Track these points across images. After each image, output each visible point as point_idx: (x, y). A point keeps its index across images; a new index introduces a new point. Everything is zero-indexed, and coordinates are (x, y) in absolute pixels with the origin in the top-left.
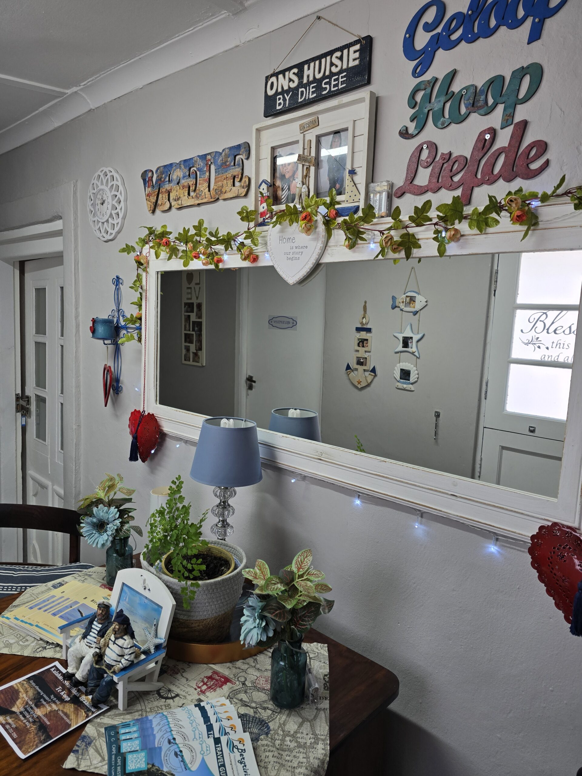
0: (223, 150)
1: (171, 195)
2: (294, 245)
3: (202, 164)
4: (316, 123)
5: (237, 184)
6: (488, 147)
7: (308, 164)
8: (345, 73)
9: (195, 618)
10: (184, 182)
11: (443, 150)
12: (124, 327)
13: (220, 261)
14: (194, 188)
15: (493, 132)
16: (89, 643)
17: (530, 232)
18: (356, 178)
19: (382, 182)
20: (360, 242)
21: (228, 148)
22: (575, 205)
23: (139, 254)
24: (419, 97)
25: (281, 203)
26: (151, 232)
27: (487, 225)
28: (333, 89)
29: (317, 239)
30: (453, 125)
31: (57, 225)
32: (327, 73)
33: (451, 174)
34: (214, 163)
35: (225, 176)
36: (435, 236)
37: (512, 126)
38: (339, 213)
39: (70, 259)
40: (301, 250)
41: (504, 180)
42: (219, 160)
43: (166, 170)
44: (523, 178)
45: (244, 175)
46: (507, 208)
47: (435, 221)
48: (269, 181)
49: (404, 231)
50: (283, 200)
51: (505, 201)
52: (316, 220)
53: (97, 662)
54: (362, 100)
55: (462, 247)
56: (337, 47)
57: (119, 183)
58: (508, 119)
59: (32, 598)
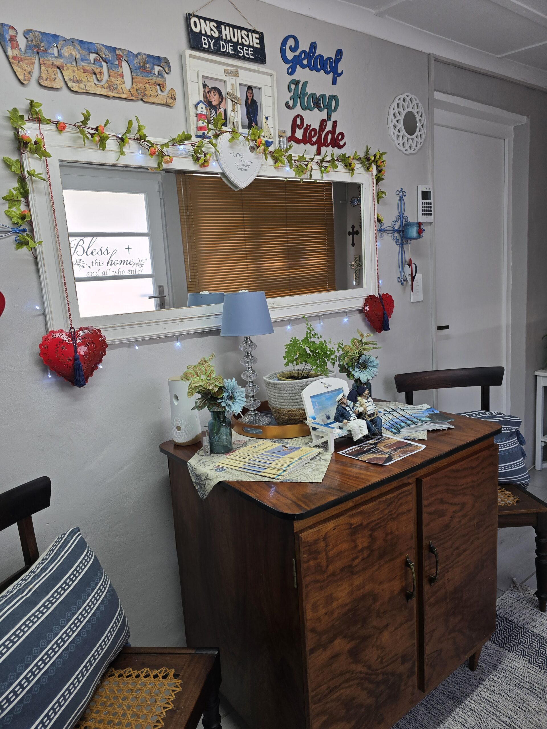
0: (139, 54)
2: (243, 159)
3: (111, 56)
4: (237, 74)
5: (160, 92)
6: (325, 128)
7: (236, 101)
8: (252, 49)
10: (86, 65)
11: (306, 122)
14: (101, 77)
15: (325, 121)
18: (268, 122)
19: (282, 131)
21: (145, 54)
24: (293, 87)
28: (245, 55)
29: (258, 158)
30: (309, 111)
32: (240, 41)
33: (312, 137)
34: (128, 62)
35: (147, 80)
37: (332, 121)
40: (248, 164)
41: (332, 146)
42: (135, 62)
43: (47, 39)
44: (337, 147)
54: (270, 74)
56: (245, 27)
58: (329, 117)
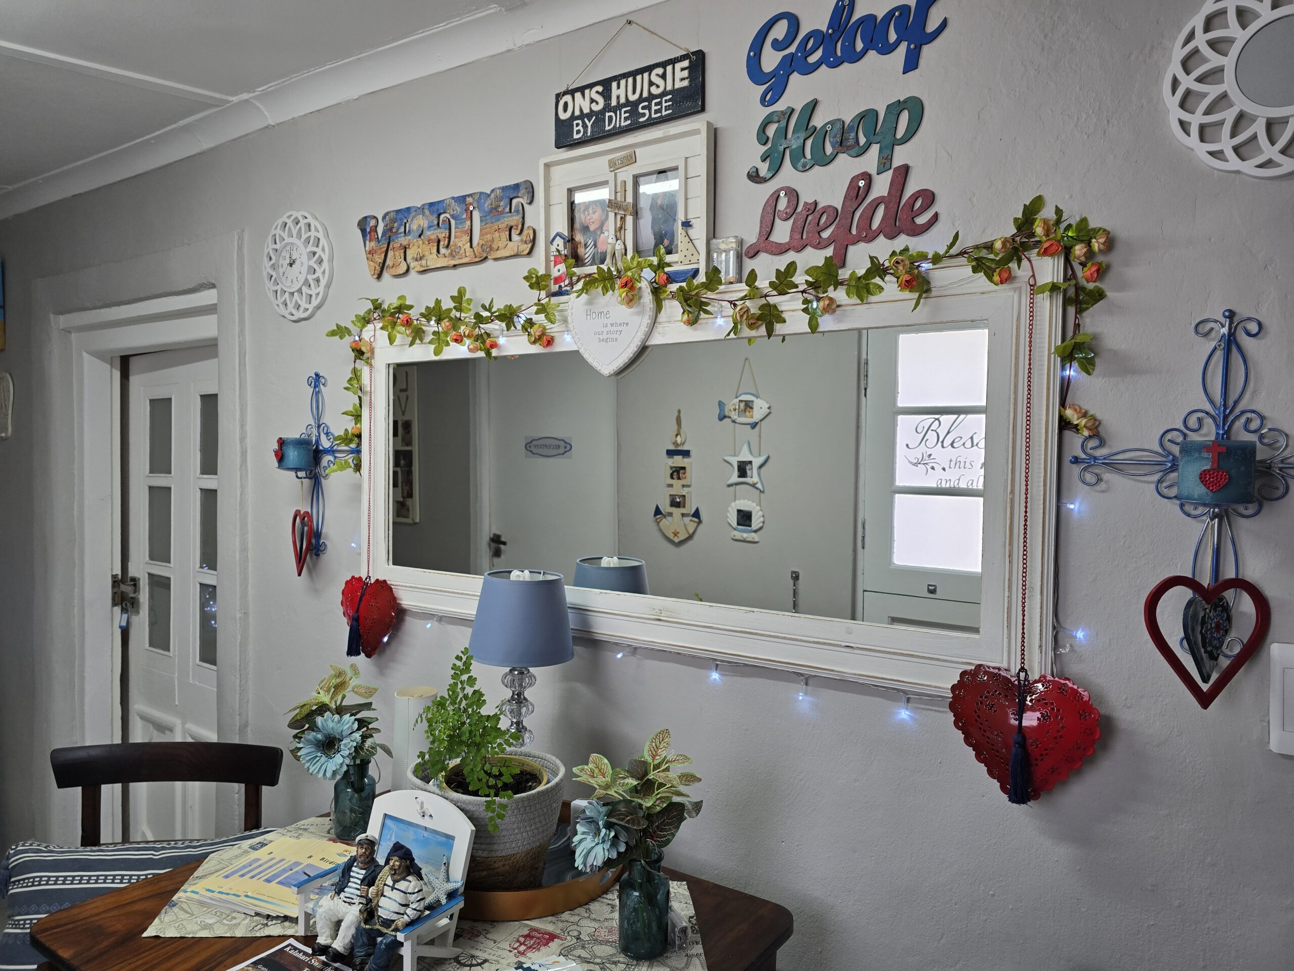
0: (493, 191)
1: (408, 252)
2: (609, 322)
3: (459, 210)
4: (631, 159)
5: (515, 237)
6: (863, 196)
7: (623, 213)
8: (670, 96)
9: (499, 854)
10: (431, 234)
11: (806, 198)
12: (329, 451)
13: (494, 345)
14: (446, 242)
15: (867, 177)
16: (349, 898)
17: (922, 301)
18: (691, 232)
19: (729, 237)
20: (703, 315)
21: (499, 188)
22: (973, 267)
23: (357, 338)
24: (771, 130)
25: (583, 265)
26: (377, 306)
27: (869, 292)
28: (653, 116)
29: (641, 313)
30: (817, 168)
31: (208, 297)
32: (645, 95)
33: (819, 229)
34: (479, 209)
35: (496, 227)
36: (805, 306)
37: (891, 171)
38: (671, 279)
39: (229, 349)
40: (619, 328)
41: (885, 236)
42: (486, 205)
43: (400, 216)
44: (908, 235)
45: (526, 226)
46: (892, 271)
47: (801, 288)
48: (567, 235)
49: (763, 301)
50: (586, 261)
51: (890, 263)
52: (640, 288)
53: (366, 922)
54: (696, 132)
55: (840, 321)
56: (658, 61)
57: (321, 235)
58: (885, 163)
59: (222, 866)
